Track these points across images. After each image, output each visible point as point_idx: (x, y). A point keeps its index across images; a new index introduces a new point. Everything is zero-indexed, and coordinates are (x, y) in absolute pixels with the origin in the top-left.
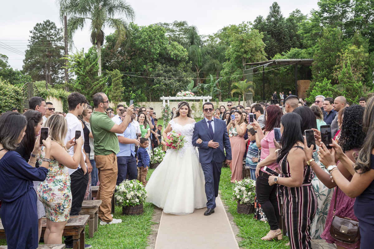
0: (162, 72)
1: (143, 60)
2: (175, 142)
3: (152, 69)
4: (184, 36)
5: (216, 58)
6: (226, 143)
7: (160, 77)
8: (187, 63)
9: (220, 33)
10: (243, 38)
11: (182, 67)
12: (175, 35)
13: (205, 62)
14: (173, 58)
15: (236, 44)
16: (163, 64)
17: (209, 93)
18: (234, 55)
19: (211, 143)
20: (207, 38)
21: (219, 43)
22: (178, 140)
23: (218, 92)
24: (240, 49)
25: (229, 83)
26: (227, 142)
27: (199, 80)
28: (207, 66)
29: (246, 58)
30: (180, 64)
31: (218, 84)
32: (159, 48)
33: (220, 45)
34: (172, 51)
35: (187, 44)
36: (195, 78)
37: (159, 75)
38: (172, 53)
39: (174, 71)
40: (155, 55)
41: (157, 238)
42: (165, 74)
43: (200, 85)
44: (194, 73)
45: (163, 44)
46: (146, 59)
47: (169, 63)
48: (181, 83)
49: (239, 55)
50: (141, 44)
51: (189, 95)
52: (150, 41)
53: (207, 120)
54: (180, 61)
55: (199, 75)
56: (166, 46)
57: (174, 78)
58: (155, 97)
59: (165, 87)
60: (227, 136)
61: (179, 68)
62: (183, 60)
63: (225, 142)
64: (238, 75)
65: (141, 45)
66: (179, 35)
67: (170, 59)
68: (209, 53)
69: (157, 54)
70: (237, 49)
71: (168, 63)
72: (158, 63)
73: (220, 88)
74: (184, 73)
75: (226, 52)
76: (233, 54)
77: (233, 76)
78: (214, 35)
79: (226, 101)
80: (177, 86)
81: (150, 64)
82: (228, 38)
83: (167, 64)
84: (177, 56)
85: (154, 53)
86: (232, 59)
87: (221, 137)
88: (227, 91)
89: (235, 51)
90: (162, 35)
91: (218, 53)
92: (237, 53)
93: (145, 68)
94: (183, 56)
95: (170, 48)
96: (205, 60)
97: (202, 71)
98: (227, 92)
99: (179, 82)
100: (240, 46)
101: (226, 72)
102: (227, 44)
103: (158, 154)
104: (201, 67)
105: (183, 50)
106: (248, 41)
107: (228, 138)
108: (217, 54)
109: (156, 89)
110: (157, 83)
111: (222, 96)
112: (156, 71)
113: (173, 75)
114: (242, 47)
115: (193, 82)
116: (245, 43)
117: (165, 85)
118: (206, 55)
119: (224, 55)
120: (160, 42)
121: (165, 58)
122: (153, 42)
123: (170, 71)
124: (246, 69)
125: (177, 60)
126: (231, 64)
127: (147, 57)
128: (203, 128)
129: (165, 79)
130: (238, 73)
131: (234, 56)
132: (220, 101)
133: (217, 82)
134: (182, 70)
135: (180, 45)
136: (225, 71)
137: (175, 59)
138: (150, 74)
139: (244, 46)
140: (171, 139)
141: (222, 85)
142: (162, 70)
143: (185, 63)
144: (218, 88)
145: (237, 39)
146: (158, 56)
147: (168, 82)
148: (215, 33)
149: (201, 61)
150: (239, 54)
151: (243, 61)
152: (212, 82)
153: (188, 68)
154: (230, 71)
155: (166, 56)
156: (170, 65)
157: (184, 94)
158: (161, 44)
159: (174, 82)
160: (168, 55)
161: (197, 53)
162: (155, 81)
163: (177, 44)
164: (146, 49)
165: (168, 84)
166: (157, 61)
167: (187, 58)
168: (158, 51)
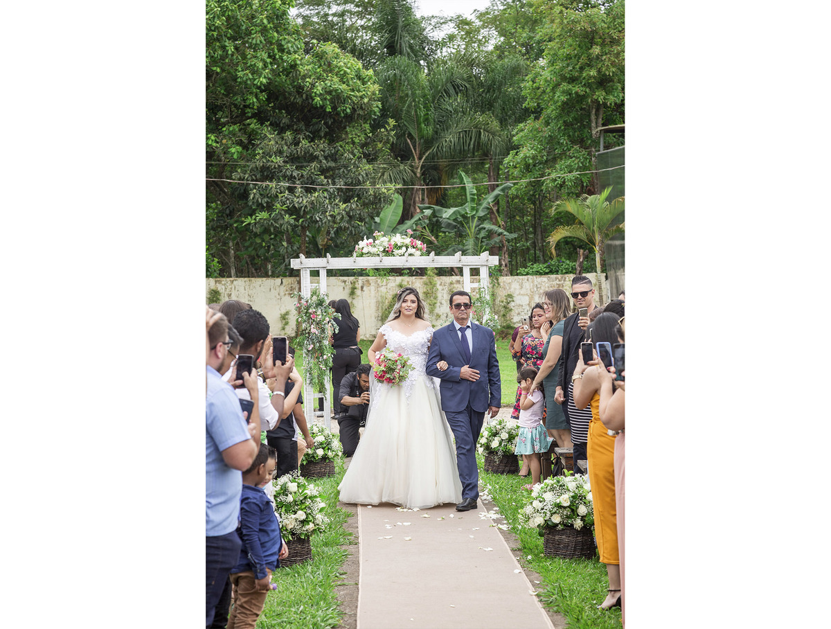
0: (278, 160)
2: (391, 370)
3: (239, 148)
4: (360, 23)
5: (486, 106)
6: (492, 372)
7: (271, 181)
8: (376, 126)
9: (502, 8)
10: (594, 24)
11: (357, 141)
12: (326, 15)
13: (443, 124)
14: (323, 107)
15: (566, 51)
16: (281, 131)
17: (461, 242)
18: (558, 94)
19: (466, 370)
20: (450, 29)
21: (497, 48)
22: (397, 365)
23: (497, 239)
24: (582, 69)
25: (534, 203)
26: (494, 371)
27: (423, 194)
28: (450, 138)
29: (605, 104)
30: (348, 129)
31: (495, 209)
32: (265, 66)
33: (500, 57)
34: (319, 78)
35: (372, 52)
36: (405, 183)
37: (267, 173)
38: (319, 89)
39: (326, 158)
40: (251, 93)
42: (290, 169)
43: (428, 212)
44: (402, 168)
45: (282, 50)
47: (307, 125)
48: (354, 206)
49: (576, 93)
51: (404, 249)
52: (233, 39)
53: (458, 326)
54: (350, 118)
55: (423, 174)
56: (294, 60)
57: (328, 184)
58: (252, 258)
59: (292, 222)
60: (494, 360)
61: (347, 147)
62: (361, 112)
63: (490, 371)
64: (576, 174)
66: (342, 14)
67: (309, 111)
68: (456, 88)
69: (259, 88)
70: (570, 68)
71: (302, 125)
72: (262, 124)
73: (501, 223)
74: (366, 167)
75: (527, 84)
76: (553, 90)
77: (553, 176)
78: (478, 17)
79: (527, 274)
80: (338, 218)
81: (234, 130)
82: (532, 30)
83: (297, 131)
84: (337, 98)
85: (247, 88)
86: (551, 111)
87: (485, 360)
88: (526, 233)
89: (564, 78)
90: (277, 16)
91: (493, 87)
92: (570, 86)
93: (214, 144)
94: (362, 98)
95: (309, 67)
96: (444, 114)
97: (432, 157)
98: (527, 240)
99: (346, 200)
100: (583, 60)
101: (526, 159)
102: (528, 52)
103: (295, 502)
104: (428, 143)
105: (359, 77)
106: (612, 38)
107: (496, 363)
108: (488, 91)
109: (258, 231)
110: (261, 204)
111: (510, 256)
112: (258, 157)
113: (323, 171)
114: (590, 60)
115: (398, 200)
116: (603, 45)
117: (293, 211)
118: (449, 96)
119: (520, 93)
120: (271, 44)
121: (290, 108)
122: (244, 43)
123: (313, 158)
124: (606, 147)
125: (338, 114)
126: (547, 132)
127: (219, 102)
128: (451, 340)
129: (291, 190)
130: (573, 162)
131: (560, 97)
132: (504, 272)
134: (358, 154)
135: (350, 55)
136: (521, 155)
137: (329, 109)
138: (234, 168)
139: (598, 57)
140: (383, 365)
141: (509, 210)
142: (280, 153)
143: (367, 126)
144: (496, 223)
145: (571, 29)
146: (263, 96)
147: (302, 200)
148: (482, 9)
149: (427, 119)
150: (577, 89)
151: (593, 117)
152: (473, 200)
153: (380, 145)
154: (542, 157)
155: (295, 98)
156: (310, 132)
157: (386, 244)
158: (273, 50)
159: (327, 201)
160: (304, 96)
161: (412, 88)
162: (252, 196)
163: (338, 50)
164: (218, 70)
165: (303, 208)
166: (261, 116)
167: (377, 107)
168: (265, 77)
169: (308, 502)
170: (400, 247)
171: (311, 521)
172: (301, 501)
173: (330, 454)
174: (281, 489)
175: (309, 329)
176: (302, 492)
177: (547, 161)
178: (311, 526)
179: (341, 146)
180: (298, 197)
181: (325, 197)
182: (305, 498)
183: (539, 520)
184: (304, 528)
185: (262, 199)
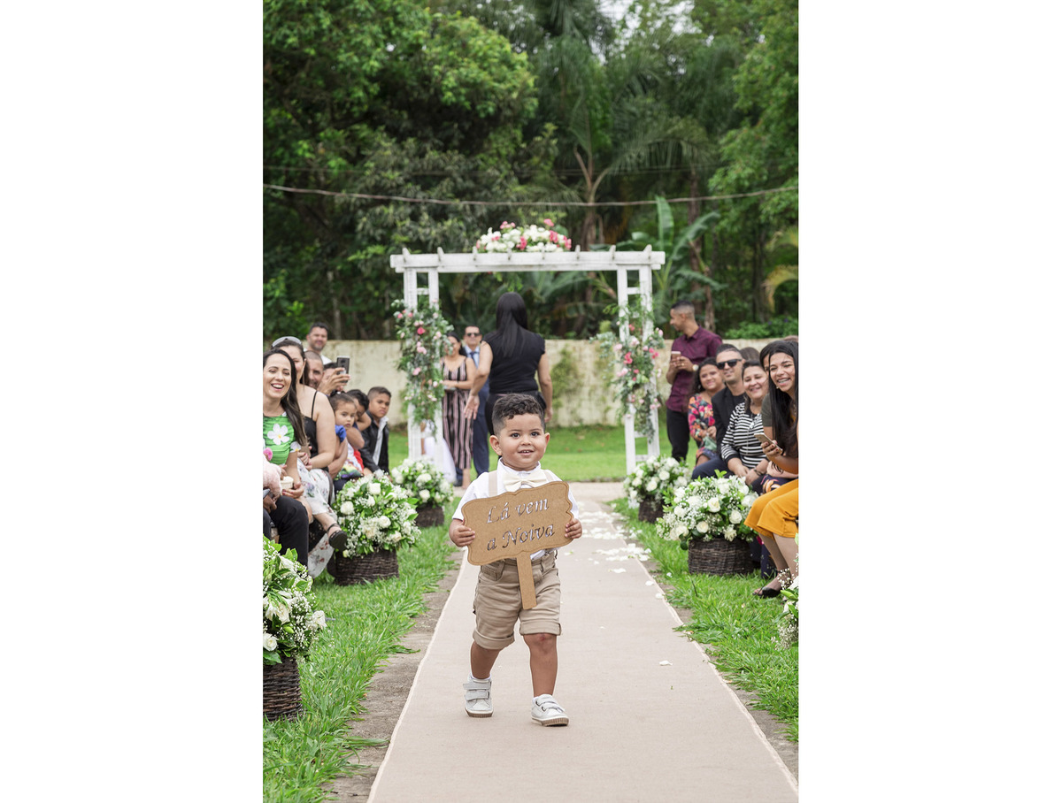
0: (394, 176)
1: (296, 116)
3: (341, 161)
5: (688, 109)
7: (387, 206)
8: (530, 132)
11: (504, 152)
13: (626, 133)
16: (401, 138)
23: (700, 291)
27: (598, 231)
28: (634, 153)
30: (492, 136)
31: (697, 250)
32: (376, 44)
34: (451, 65)
37: (382, 196)
38: (451, 81)
39: (462, 175)
40: (358, 83)
41: (374, 787)
42: (413, 190)
45: (399, 24)
46: (310, 108)
47: (436, 131)
50: (280, 25)
51: (541, 244)
54: (494, 121)
55: (598, 201)
56: (417, 38)
58: (361, 315)
61: (491, 161)
62: (509, 113)
65: (284, 30)
67: (440, 111)
68: (647, 85)
69: (369, 76)
71: (429, 131)
72: (374, 130)
73: (705, 268)
74: (517, 189)
75: (741, 76)
79: (740, 337)
81: (336, 137)
83: (423, 139)
84: (475, 90)
85: (350, 75)
86: (770, 113)
93: (308, 155)
94: (510, 91)
95: (438, 49)
96: (627, 117)
97: (610, 178)
98: (743, 300)
101: (738, 179)
103: (377, 505)
104: (605, 158)
105: (506, 61)
108: (688, 89)
109: (366, 271)
110: (374, 237)
111: (717, 314)
112: (368, 172)
113: (459, 193)
118: (635, 95)
119: (731, 90)
121: (413, 108)
123: (444, 175)
125: (477, 114)
126: (766, 141)
127: (316, 99)
129: (414, 217)
133: (689, 235)
134: (505, 171)
135: (494, 33)
136: (733, 175)
137: (464, 108)
141: (717, 250)
142: (399, 167)
143: (518, 133)
144: (698, 269)
146: (375, 89)
149: (604, 125)
152: (666, 237)
153: (536, 160)
154: (761, 176)
155: (419, 94)
156: (440, 139)
157: (518, 240)
158: (387, 24)
159: (464, 234)
160: (432, 91)
161: (585, 82)
162: (360, 227)
163: (475, 26)
164: (313, 52)
165: (431, 243)
166: (371, 119)
167: (532, 104)
168: (376, 59)
169: (394, 506)
170: (536, 243)
171: (396, 529)
172: (385, 506)
173: (438, 497)
174: (361, 490)
175: (414, 347)
176: (386, 494)
177: (767, 182)
178: (396, 536)
179: (482, 160)
180: (424, 227)
181: (461, 228)
182: (390, 502)
183: (682, 529)
184: (387, 538)
185: (374, 231)
